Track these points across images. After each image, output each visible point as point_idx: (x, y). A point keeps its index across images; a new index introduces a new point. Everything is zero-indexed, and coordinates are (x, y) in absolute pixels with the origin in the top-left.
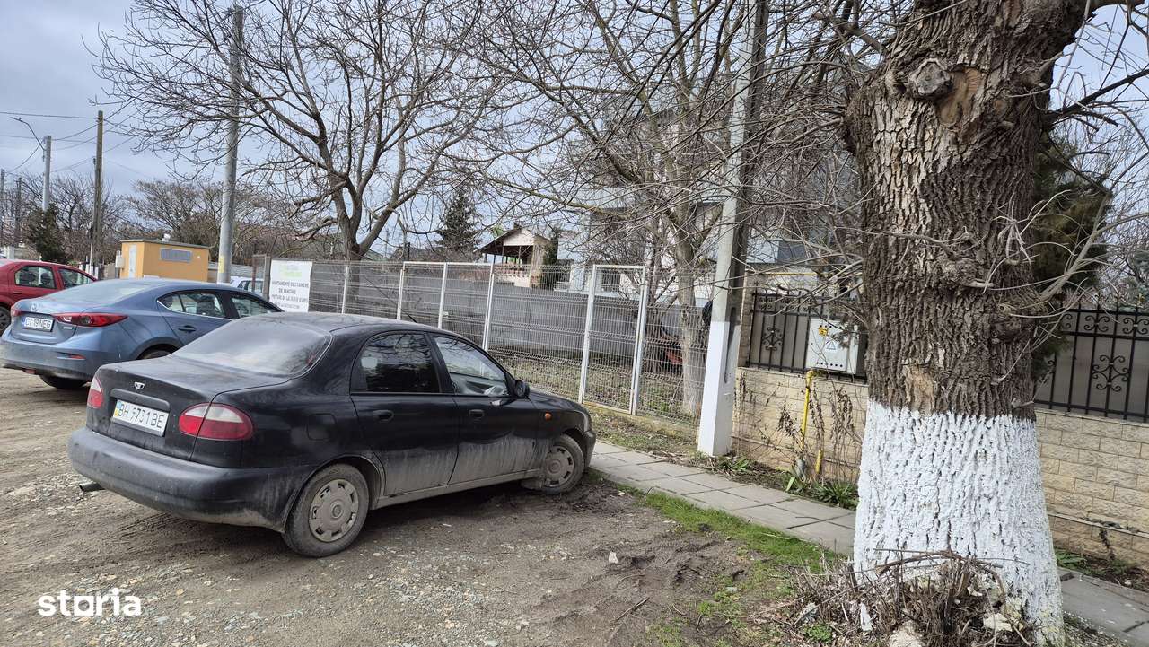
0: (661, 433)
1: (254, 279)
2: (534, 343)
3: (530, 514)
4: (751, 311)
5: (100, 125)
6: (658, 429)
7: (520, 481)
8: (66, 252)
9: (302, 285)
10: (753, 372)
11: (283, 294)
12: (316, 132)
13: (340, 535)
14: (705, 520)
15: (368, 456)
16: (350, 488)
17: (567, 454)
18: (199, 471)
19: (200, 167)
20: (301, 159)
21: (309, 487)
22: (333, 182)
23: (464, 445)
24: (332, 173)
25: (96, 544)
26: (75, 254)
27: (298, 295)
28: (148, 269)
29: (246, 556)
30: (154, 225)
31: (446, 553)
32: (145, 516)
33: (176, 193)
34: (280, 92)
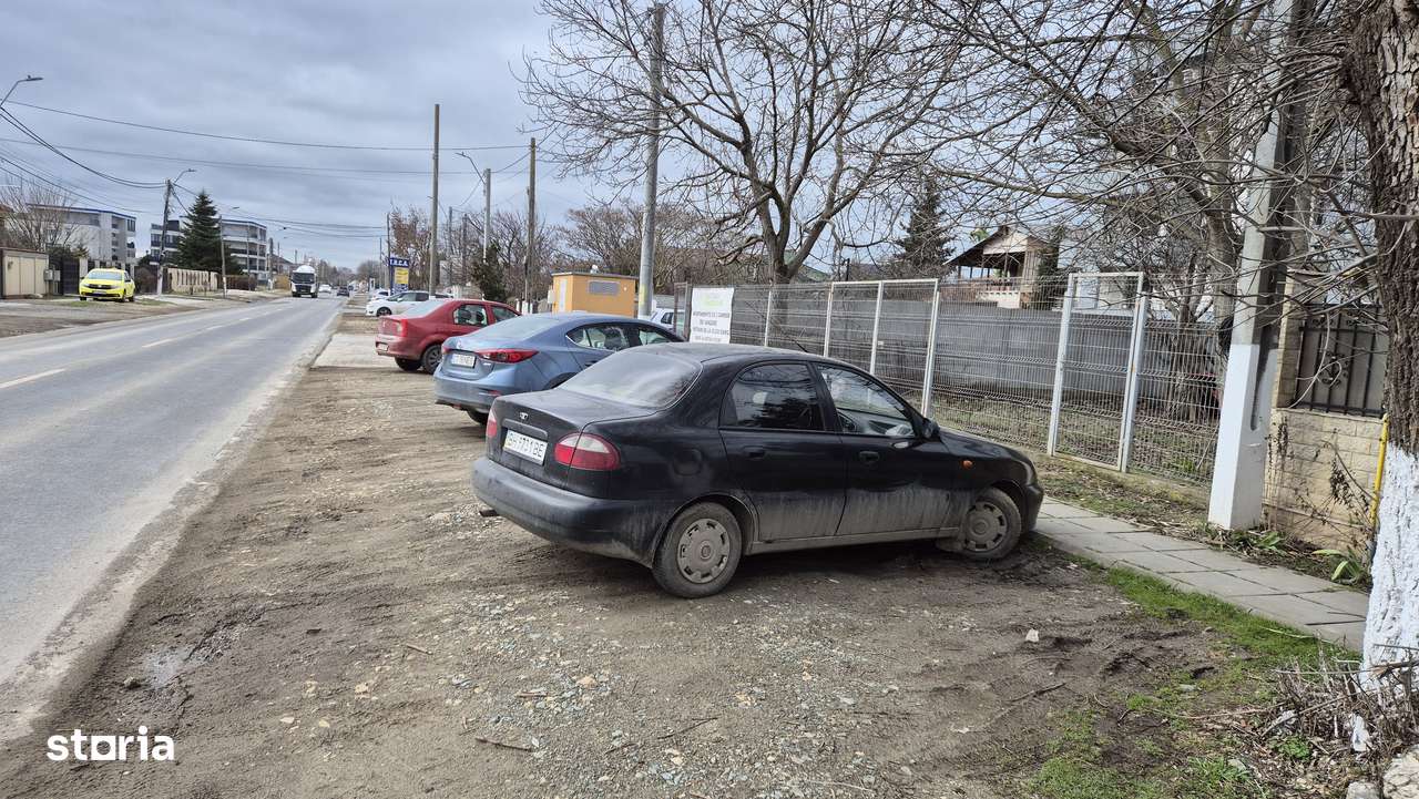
0: (1161, 497)
1: (676, 309)
2: (1013, 380)
3: (940, 579)
4: (1301, 329)
5: (533, 152)
6: (1159, 492)
7: (934, 540)
8: (506, 289)
9: (723, 315)
10: (1303, 416)
11: (704, 326)
12: (739, 137)
13: (710, 578)
14: (1181, 605)
15: (738, 496)
16: (720, 529)
17: (998, 512)
18: (572, 499)
19: (618, 189)
20: (722, 171)
21: (675, 524)
22: (757, 193)
23: (852, 491)
24: (756, 183)
25: (493, 567)
26: (514, 289)
27: (719, 327)
28: (577, 303)
29: (620, 590)
30: (583, 255)
31: (824, 609)
32: (537, 546)
33: (604, 220)
34: (700, 95)
